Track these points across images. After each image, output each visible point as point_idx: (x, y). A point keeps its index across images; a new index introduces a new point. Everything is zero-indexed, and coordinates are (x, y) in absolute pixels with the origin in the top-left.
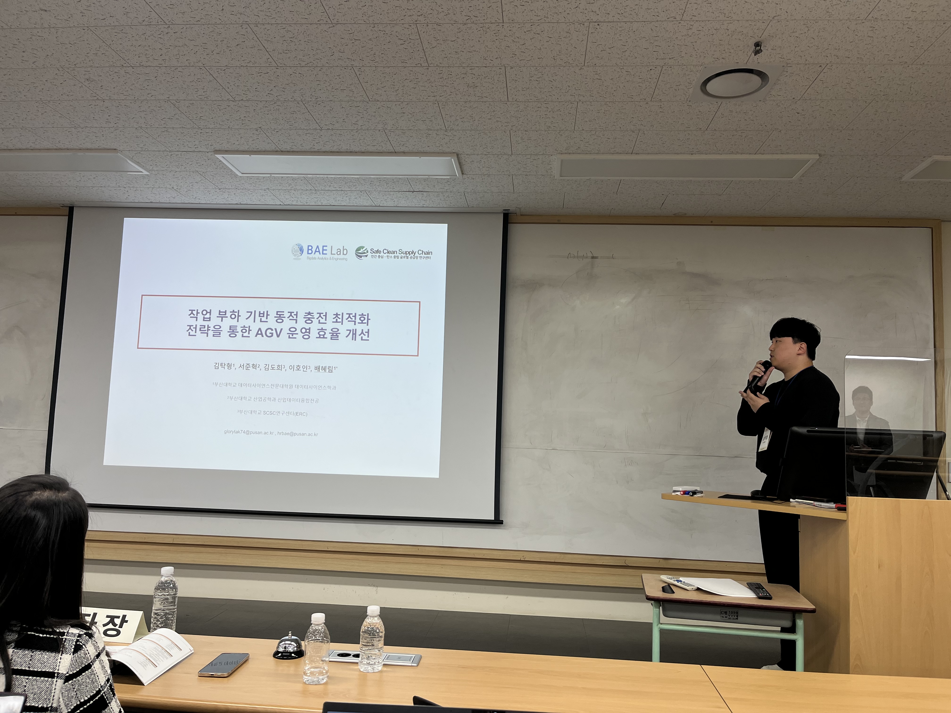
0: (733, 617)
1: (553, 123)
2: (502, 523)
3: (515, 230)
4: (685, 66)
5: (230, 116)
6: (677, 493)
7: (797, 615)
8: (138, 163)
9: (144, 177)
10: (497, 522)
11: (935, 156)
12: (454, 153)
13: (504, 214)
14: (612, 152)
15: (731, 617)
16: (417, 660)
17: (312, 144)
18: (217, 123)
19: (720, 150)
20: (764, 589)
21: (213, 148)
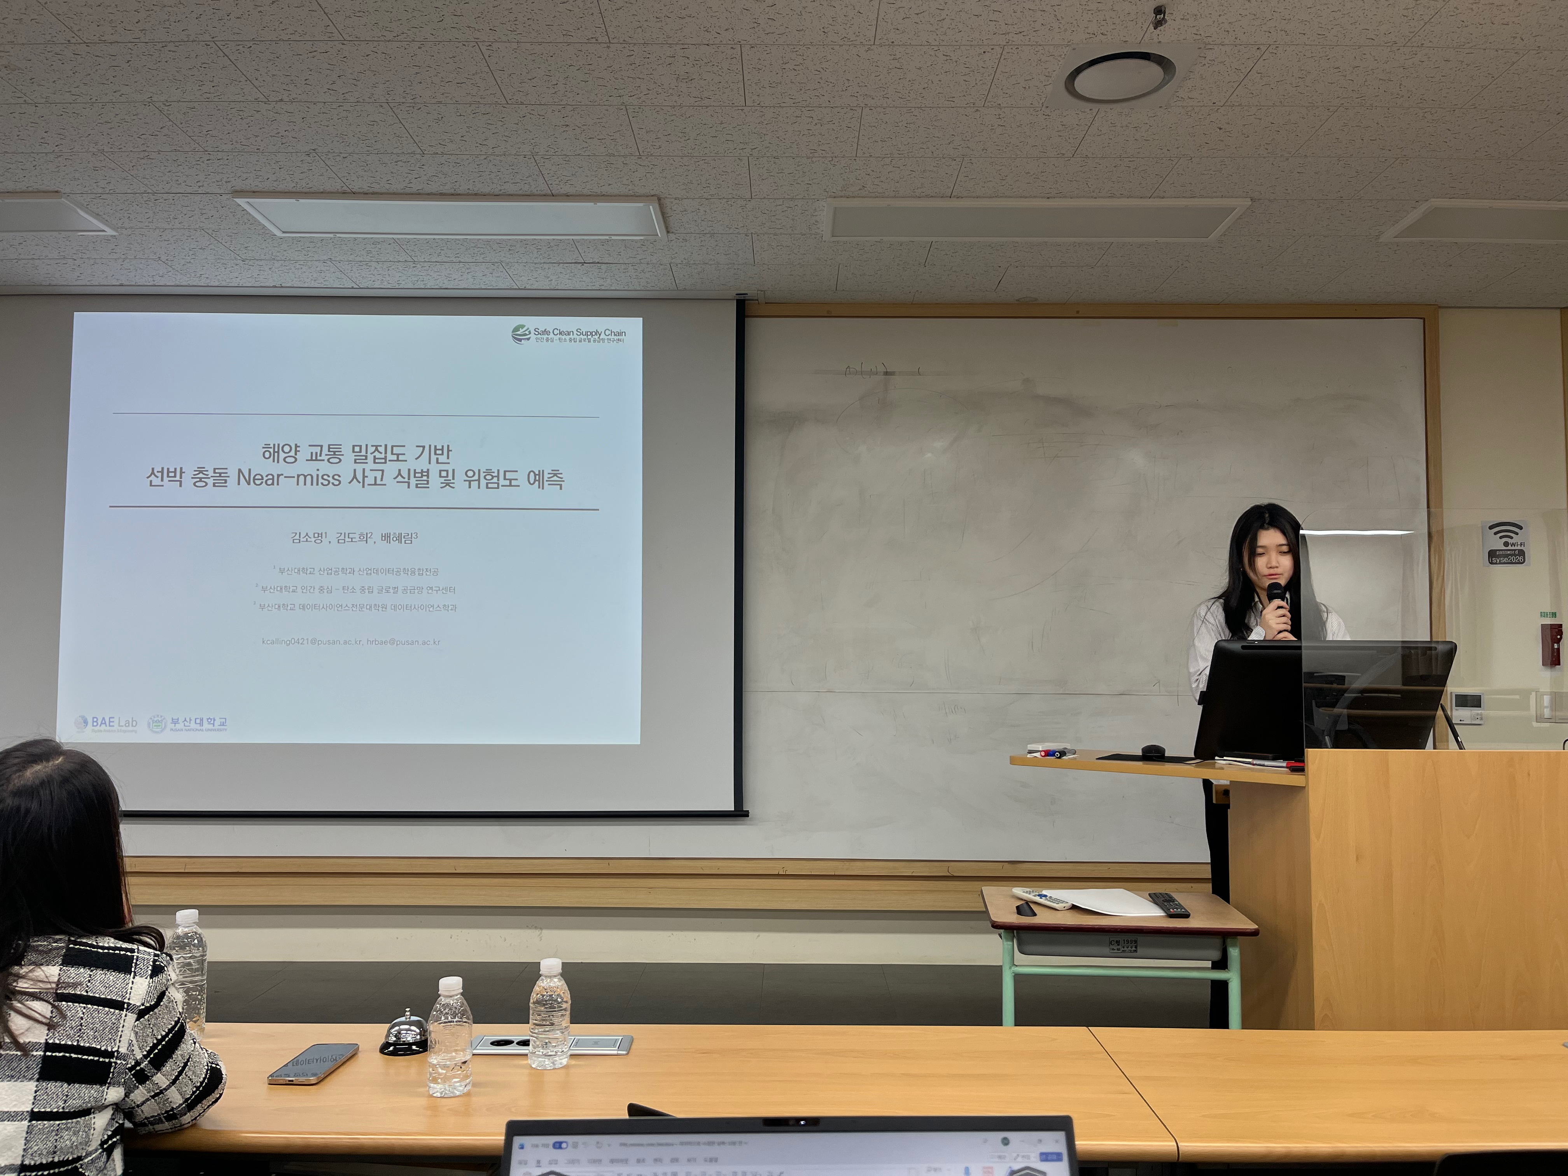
0: (1130, 948)
1: (820, 143)
2: (747, 816)
3: (758, 328)
4: (1041, 48)
5: (261, 129)
6: (1035, 755)
7: (1229, 941)
8: (97, 216)
9: (107, 239)
10: (739, 813)
11: (1433, 200)
12: (652, 196)
13: (738, 301)
14: (918, 195)
15: (1125, 949)
16: (626, 1044)
17: (407, 181)
18: (237, 142)
19: (1093, 192)
20: (1177, 901)
21: (229, 188)
